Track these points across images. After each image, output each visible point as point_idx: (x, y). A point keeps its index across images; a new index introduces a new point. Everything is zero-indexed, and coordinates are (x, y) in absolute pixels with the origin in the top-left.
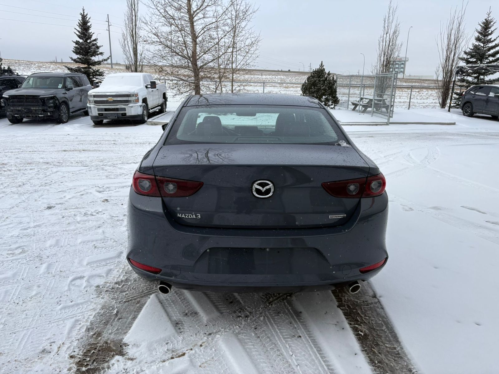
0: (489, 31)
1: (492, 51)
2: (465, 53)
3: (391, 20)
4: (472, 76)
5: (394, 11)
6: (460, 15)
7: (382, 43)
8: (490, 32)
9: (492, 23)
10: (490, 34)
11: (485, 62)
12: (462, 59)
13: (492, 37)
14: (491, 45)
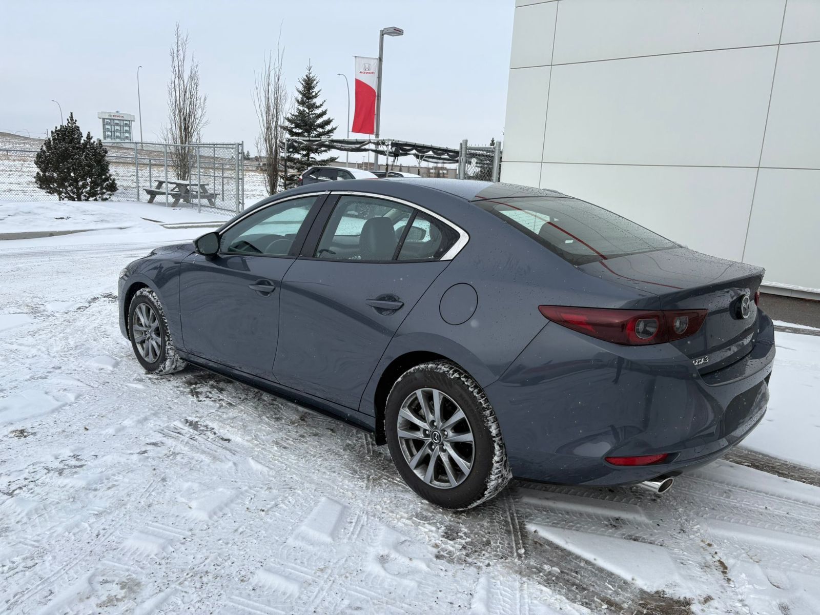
0: (313, 92)
1: (320, 121)
2: (288, 120)
3: (181, 57)
4: (301, 154)
5: (184, 44)
6: (277, 65)
7: (174, 93)
8: (314, 94)
9: (315, 82)
10: (316, 96)
11: (314, 135)
12: (285, 128)
13: (317, 102)
14: (318, 111)
